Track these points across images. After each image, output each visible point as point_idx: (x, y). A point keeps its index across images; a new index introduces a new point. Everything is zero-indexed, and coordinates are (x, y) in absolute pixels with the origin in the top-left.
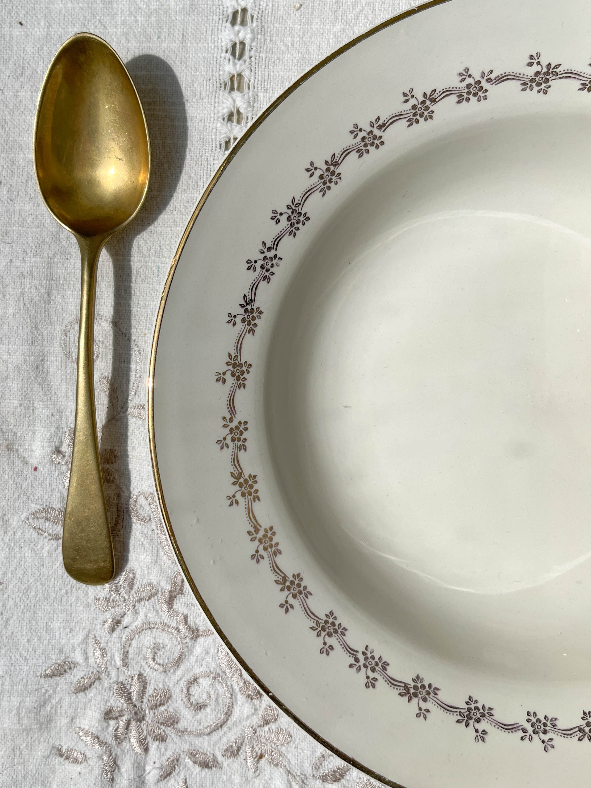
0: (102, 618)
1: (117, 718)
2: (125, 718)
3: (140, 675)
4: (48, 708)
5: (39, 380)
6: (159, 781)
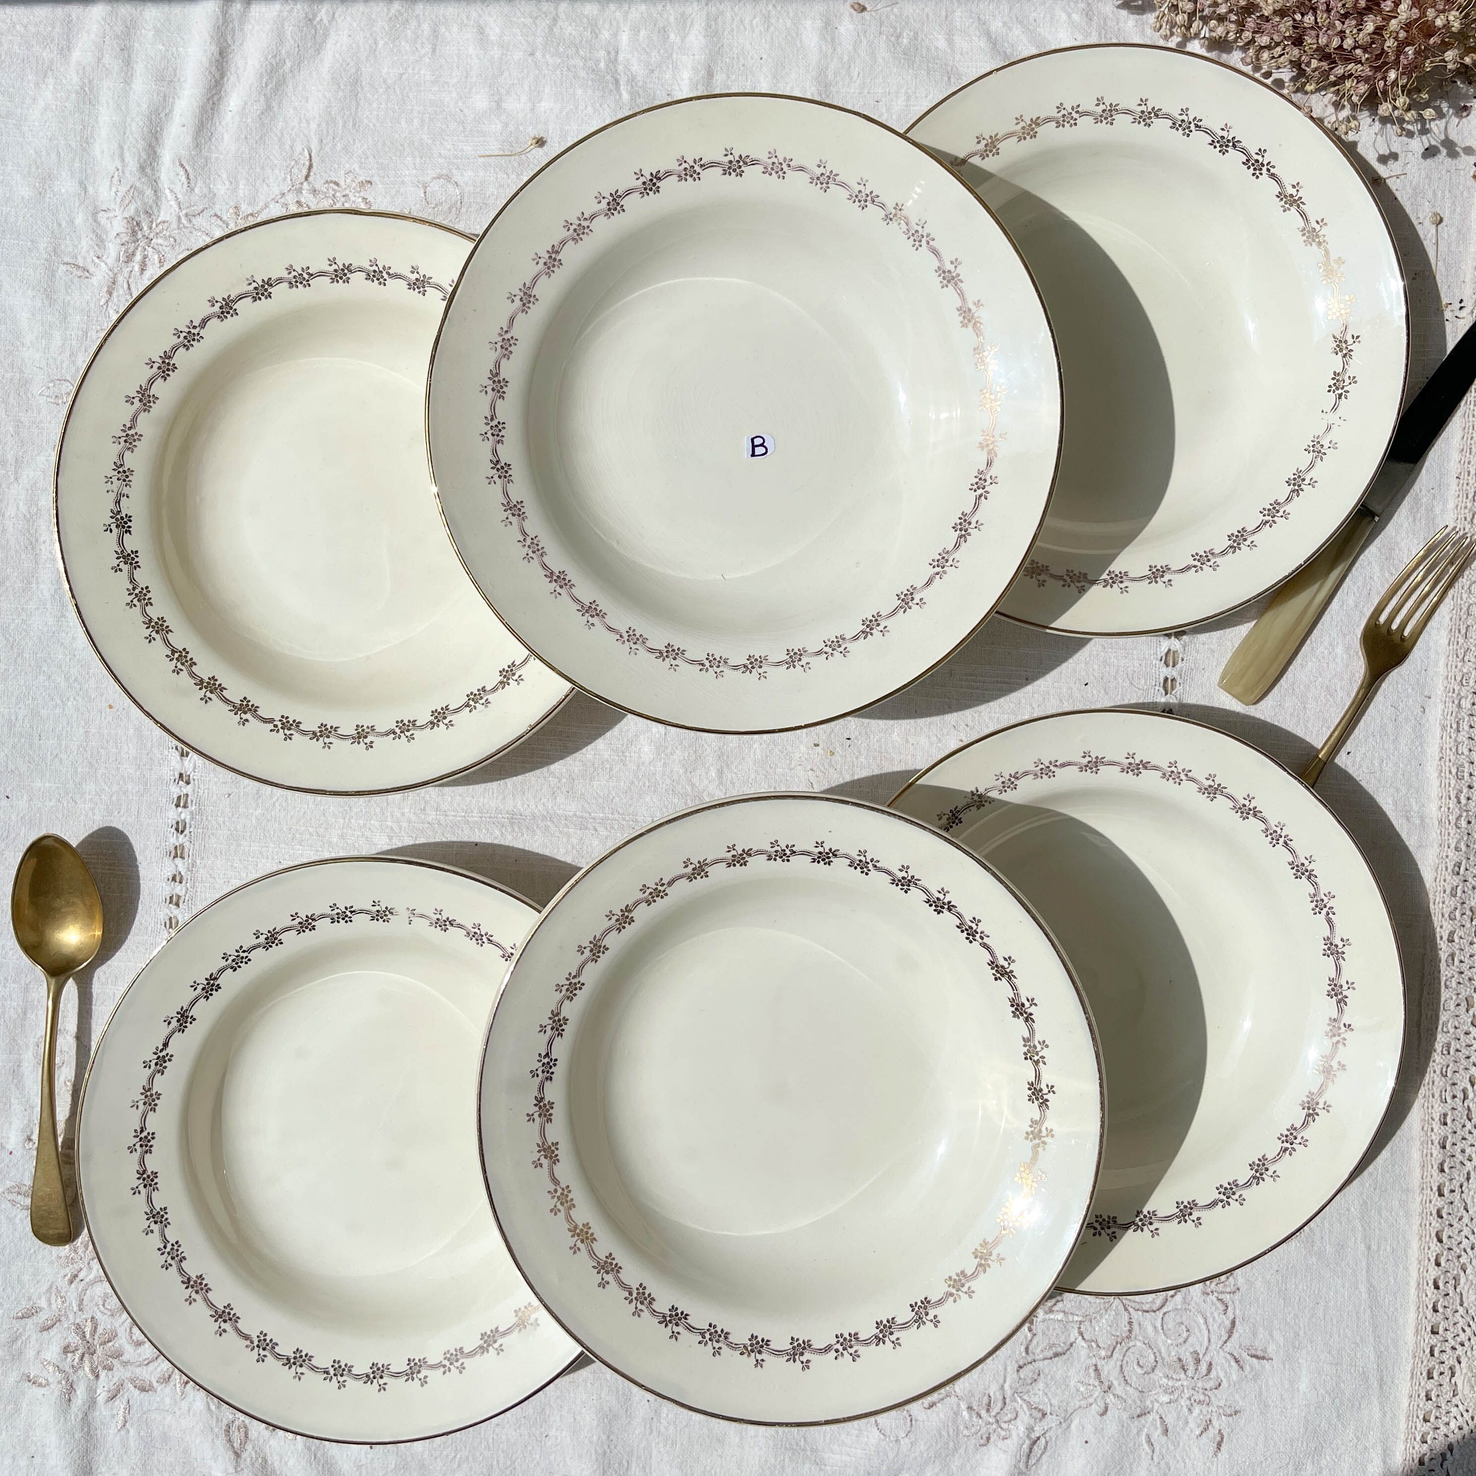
0: (63, 1272)
1: (73, 1352)
2: (80, 1352)
3: (93, 1318)
4: (19, 1343)
5: (15, 1081)
6: (107, 1401)
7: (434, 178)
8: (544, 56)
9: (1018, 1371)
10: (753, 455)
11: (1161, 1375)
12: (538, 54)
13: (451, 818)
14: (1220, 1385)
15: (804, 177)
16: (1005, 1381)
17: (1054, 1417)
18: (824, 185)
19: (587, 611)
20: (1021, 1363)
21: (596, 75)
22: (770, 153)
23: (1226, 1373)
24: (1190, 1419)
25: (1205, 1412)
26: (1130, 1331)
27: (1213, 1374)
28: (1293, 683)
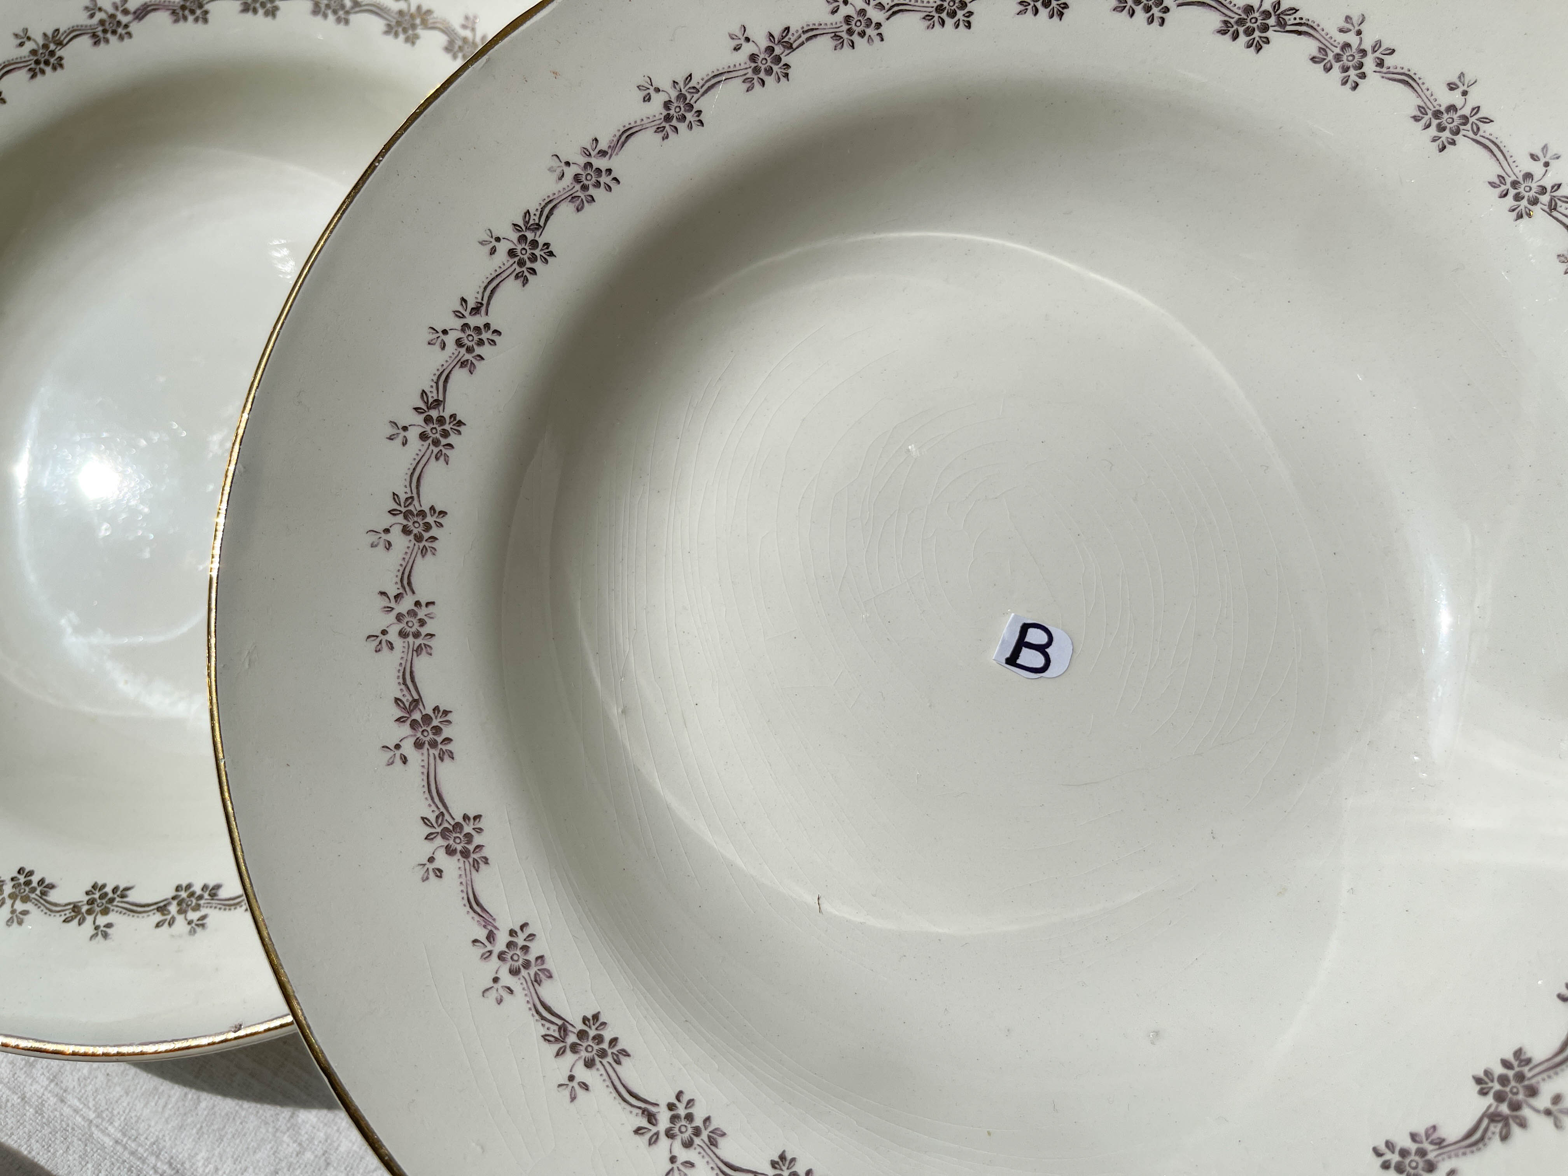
10: (1012, 661)
13: (67, 1111)
15: (1407, 101)
18: (1446, 134)
19: (445, 833)
22: (1348, 19)
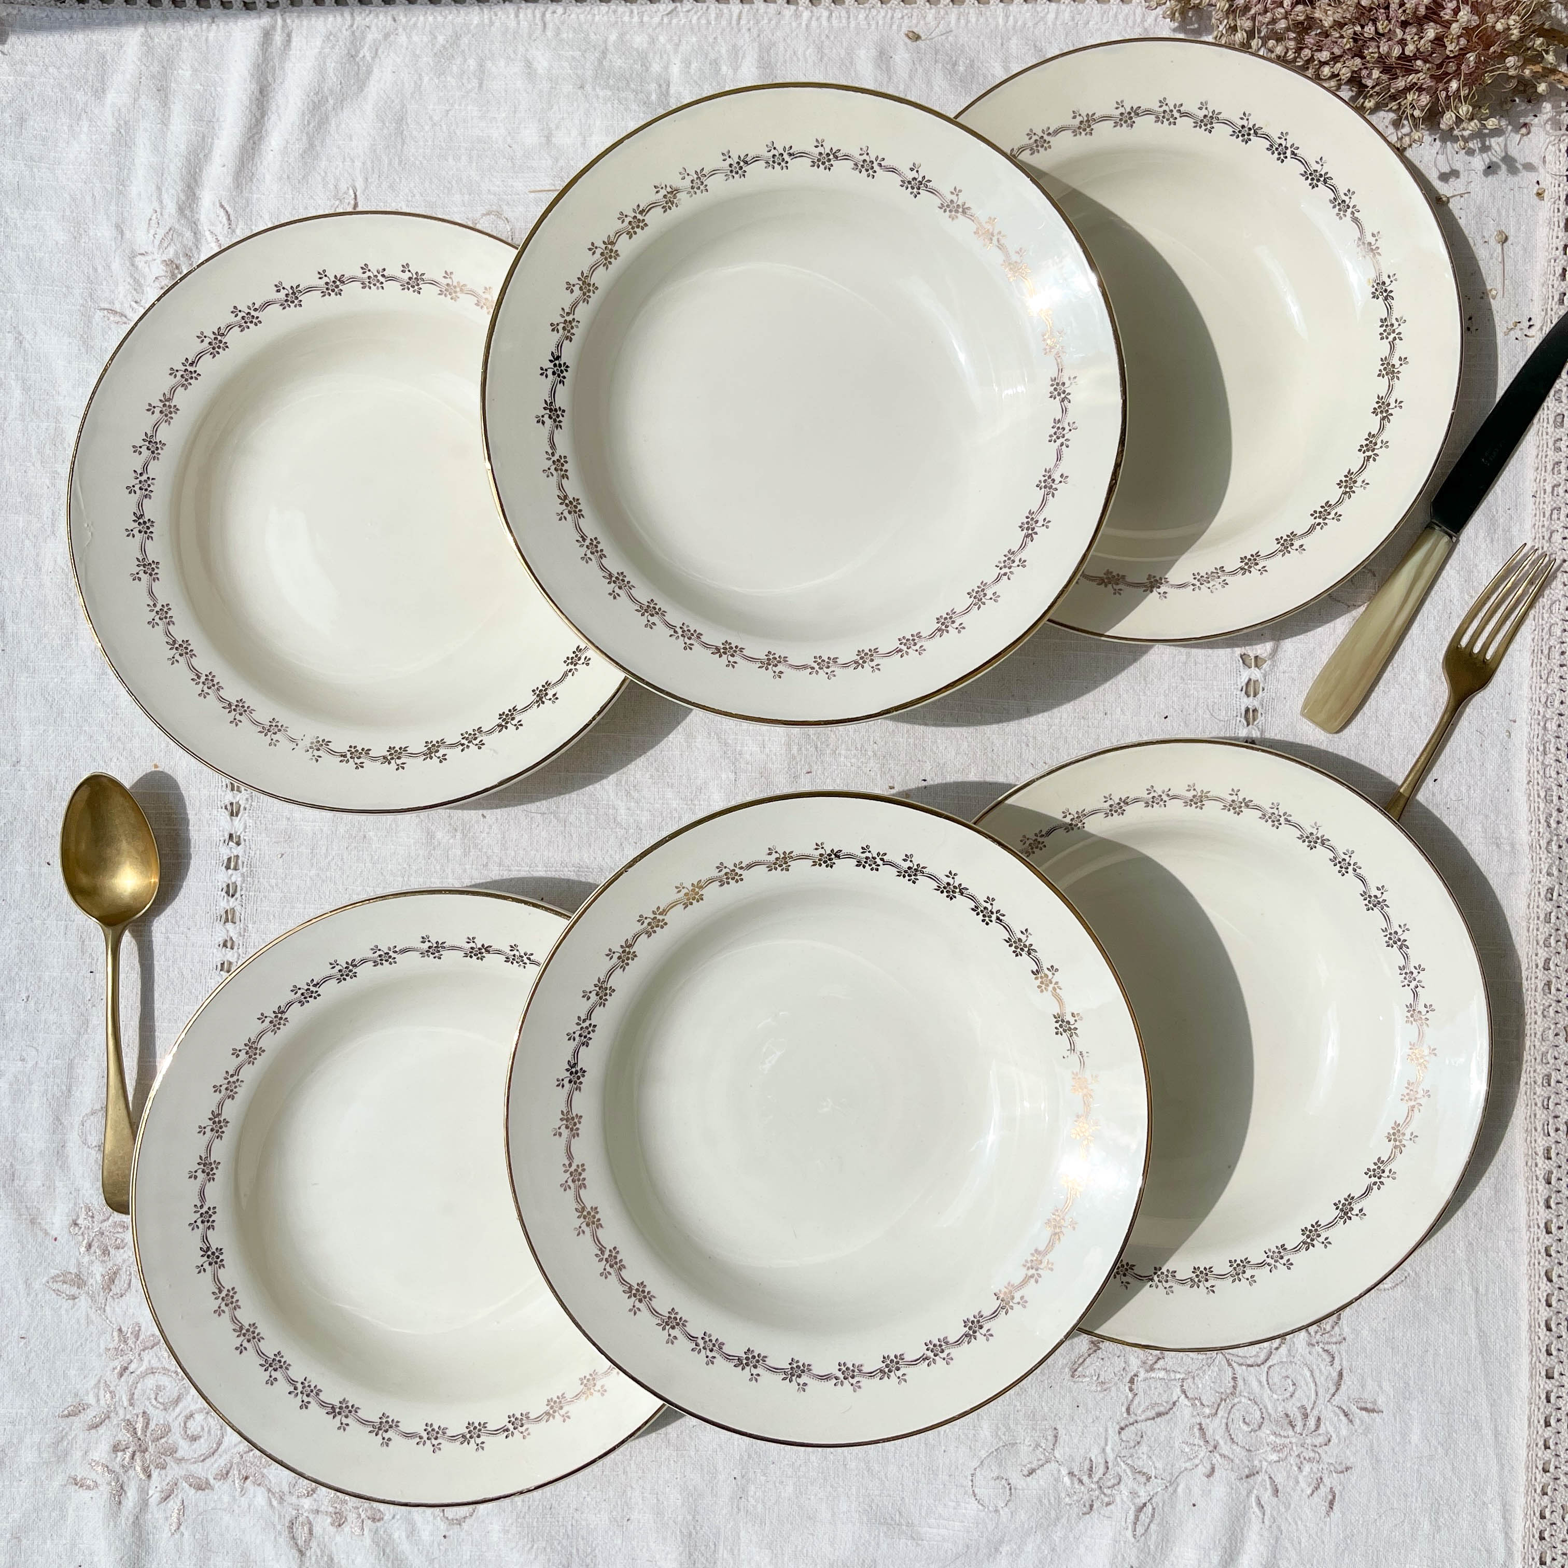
0: (112, 1364)
1: (124, 1450)
2: (130, 1450)
3: (144, 1413)
4: (65, 1444)
5: (60, 1163)
6: (160, 1503)
7: (484, 215)
8: (594, 89)
9: (1120, 1433)
11: (1268, 1432)
12: (588, 88)
14: (1329, 1441)
16: (1106, 1444)
17: (1159, 1481)
20: (1122, 1425)
21: (648, 107)
23: (1335, 1428)
24: (1301, 1479)
25: (1315, 1470)
26: (1234, 1387)
27: (1322, 1430)
28: (1377, 710)
